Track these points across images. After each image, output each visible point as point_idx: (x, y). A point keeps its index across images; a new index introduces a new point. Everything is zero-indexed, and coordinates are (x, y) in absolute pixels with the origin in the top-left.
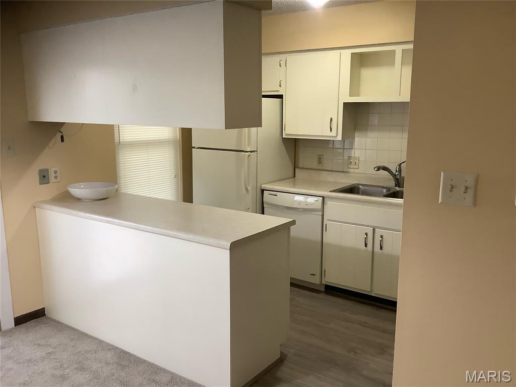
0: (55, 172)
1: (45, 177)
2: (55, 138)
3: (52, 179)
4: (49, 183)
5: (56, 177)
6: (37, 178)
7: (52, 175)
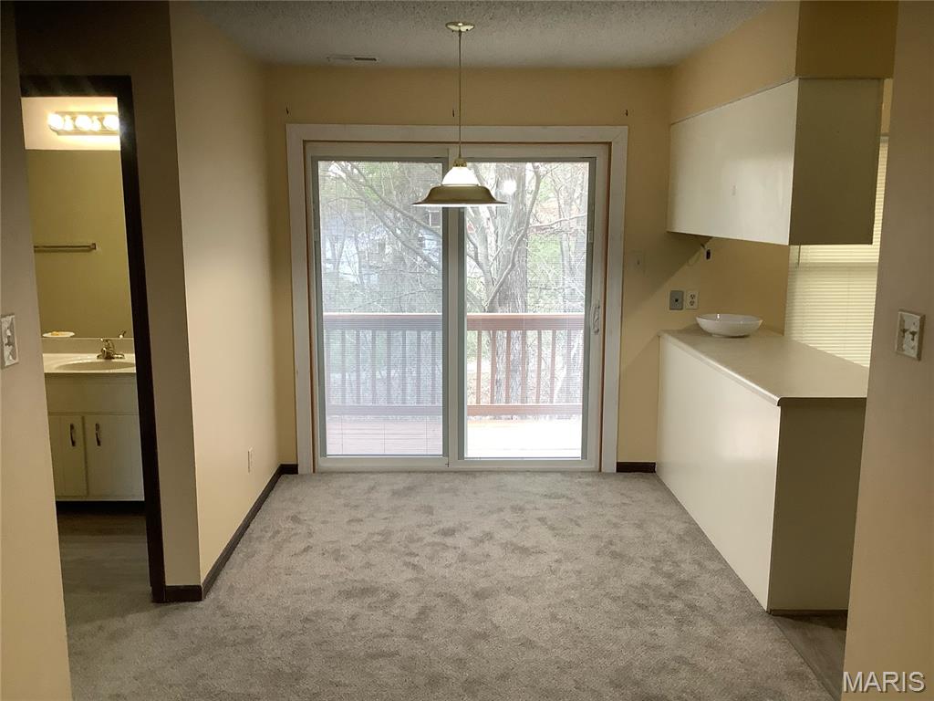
0: (693, 297)
1: (677, 301)
2: (698, 253)
3: (687, 304)
4: (682, 309)
5: (692, 303)
6: (667, 301)
7: (687, 300)
